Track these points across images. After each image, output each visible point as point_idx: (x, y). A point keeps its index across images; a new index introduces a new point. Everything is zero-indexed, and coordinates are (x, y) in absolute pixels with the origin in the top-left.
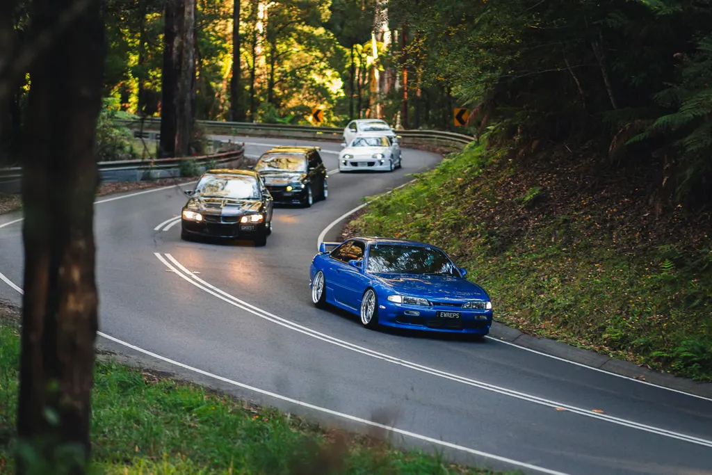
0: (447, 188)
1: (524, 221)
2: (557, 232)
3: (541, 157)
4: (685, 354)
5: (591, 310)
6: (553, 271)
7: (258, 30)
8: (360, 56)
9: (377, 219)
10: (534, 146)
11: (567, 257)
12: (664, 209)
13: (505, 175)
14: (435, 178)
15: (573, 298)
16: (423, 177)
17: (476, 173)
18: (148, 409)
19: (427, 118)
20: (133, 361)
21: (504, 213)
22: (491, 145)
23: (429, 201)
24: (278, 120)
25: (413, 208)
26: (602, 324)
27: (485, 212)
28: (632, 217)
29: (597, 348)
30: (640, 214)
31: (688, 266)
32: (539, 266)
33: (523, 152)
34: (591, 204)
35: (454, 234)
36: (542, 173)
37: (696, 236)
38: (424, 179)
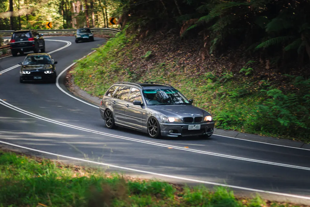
0: (110, 54)
1: (146, 66)
2: (160, 70)
3: (150, 38)
4: (220, 119)
9: (81, 70)
10: (146, 33)
11: (166, 80)
12: (205, 56)
13: (135, 46)
14: (104, 50)
17: (122, 47)
21: (136, 63)
22: (127, 34)
23: (103, 60)
24: (32, 28)
25: (96, 64)
27: (128, 64)
28: (192, 61)
30: (195, 60)
31: (218, 81)
33: (143, 36)
34: (174, 57)
35: (115, 74)
36: (151, 45)
37: (220, 68)
38: (100, 50)
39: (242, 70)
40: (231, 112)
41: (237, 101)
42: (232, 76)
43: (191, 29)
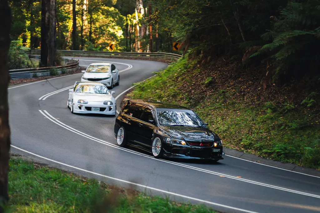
0: (170, 78)
1: (205, 92)
2: (220, 97)
3: (212, 64)
4: (277, 151)
5: (235, 132)
6: (218, 115)
7: (84, 9)
8: (130, 20)
9: (139, 93)
10: (209, 59)
11: (224, 108)
12: (267, 86)
13: (196, 72)
14: (164, 74)
15: (227, 127)
16: (160, 73)
17: (183, 72)
18: (36, 180)
19: (161, 47)
20: (29, 159)
21: (196, 89)
22: (189, 59)
23: (162, 84)
24: (94, 49)
25: (155, 88)
26: (240, 138)
27: (187, 89)
28: (253, 90)
29: (238, 149)
30: (256, 88)
31: (278, 111)
32: (212, 112)
33: (204, 62)
34: (234, 84)
35: (173, 99)
36: (212, 71)
37: (282, 98)
38: (160, 74)
39: (304, 101)
40: (289, 144)
41: (297, 133)
42: (293, 107)
43: (253, 57)
